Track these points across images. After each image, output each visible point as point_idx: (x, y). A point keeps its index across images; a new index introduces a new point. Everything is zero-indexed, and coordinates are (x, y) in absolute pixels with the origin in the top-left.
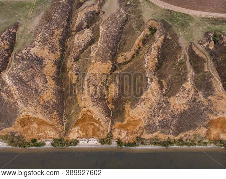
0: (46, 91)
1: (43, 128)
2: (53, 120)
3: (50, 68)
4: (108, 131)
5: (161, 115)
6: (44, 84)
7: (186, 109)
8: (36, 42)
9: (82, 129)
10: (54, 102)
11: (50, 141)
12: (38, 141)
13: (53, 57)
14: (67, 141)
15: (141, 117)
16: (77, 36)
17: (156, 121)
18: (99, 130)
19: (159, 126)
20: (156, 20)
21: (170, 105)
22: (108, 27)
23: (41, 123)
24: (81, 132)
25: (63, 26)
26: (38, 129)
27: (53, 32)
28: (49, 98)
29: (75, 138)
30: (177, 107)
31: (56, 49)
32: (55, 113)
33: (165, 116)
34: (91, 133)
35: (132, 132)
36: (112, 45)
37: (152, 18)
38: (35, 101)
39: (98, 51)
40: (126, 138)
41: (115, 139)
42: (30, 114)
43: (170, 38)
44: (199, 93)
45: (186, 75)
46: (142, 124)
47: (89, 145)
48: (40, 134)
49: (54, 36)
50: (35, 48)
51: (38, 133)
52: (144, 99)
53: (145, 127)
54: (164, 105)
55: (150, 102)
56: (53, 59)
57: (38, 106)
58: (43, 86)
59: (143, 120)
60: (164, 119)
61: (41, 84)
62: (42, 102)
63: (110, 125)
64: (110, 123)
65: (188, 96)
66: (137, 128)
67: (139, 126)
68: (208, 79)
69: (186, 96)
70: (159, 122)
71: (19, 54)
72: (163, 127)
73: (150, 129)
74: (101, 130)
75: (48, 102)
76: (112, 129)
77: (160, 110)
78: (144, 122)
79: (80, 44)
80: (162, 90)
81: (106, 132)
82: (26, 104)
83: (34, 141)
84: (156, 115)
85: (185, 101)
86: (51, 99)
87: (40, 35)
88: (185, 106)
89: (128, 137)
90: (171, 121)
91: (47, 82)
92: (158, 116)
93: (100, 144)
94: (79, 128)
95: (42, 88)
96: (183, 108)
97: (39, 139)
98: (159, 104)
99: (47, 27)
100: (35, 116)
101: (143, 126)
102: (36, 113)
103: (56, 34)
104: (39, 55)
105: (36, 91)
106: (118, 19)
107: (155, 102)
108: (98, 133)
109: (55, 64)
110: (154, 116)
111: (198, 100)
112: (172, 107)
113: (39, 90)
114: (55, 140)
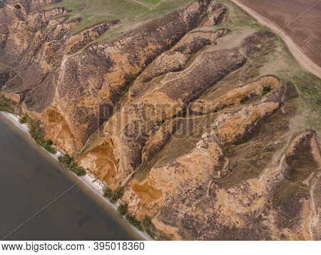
0: (92, 96)
1: (65, 134)
2: (78, 131)
3: (115, 78)
4: (120, 184)
5: (194, 208)
6: (96, 88)
7: (238, 226)
8: (118, 43)
9: (98, 162)
10: (93, 114)
11: (62, 153)
12: (53, 146)
13: (127, 69)
14: (76, 164)
15: (164, 189)
16: (163, 55)
17: (183, 211)
18: (113, 177)
19: (183, 221)
20: (279, 80)
21: (216, 200)
22: (208, 62)
23: (66, 127)
24: (95, 165)
25: (163, 44)
26: (61, 133)
27: (147, 44)
28: (91, 107)
29: (85, 167)
30: (224, 212)
31: (138, 64)
32: (86, 126)
33: (199, 212)
34: (104, 174)
35: (145, 205)
36: (197, 84)
37: (277, 74)
38: (74, 99)
39: (173, 82)
40: (136, 208)
41: (123, 201)
42: (59, 107)
43: (283, 112)
44: (271, 212)
45: (263, 169)
46: (161, 201)
47: (91, 186)
48: (59, 140)
49: (145, 49)
50: (112, 48)
51: (58, 137)
52: (178, 164)
53: (162, 209)
54: (208, 195)
55: (186, 176)
56: (127, 71)
57: (73, 106)
58: (92, 89)
59: (164, 195)
60: (197, 217)
61: (92, 86)
62: (79, 105)
63: (128, 178)
64: (130, 176)
65: (249, 205)
66: (153, 203)
67: (156, 201)
68: (299, 197)
69: (246, 201)
70: (185, 215)
71: (94, 47)
72: (186, 227)
73: (166, 216)
74: (115, 177)
75: (87, 109)
76: (127, 185)
77: (197, 198)
78: (164, 199)
79: (161, 66)
80: (216, 170)
81: (118, 183)
82: (62, 95)
83: (50, 143)
84: (187, 201)
85: (241, 210)
86: (92, 109)
87: (129, 39)
88: (238, 219)
89: (138, 209)
90: (204, 227)
91: (100, 88)
92: (189, 205)
93: (103, 193)
94: (96, 158)
95: (90, 90)
96: (234, 219)
97: (55, 144)
98: (200, 188)
99: (143, 36)
100: (62, 113)
101: (160, 205)
102: (65, 111)
103: (149, 47)
104: (112, 58)
105: (82, 89)
106: (228, 59)
107: (194, 181)
108: (111, 179)
109: (125, 78)
110: (183, 201)
111: (265, 223)
112: (216, 206)
113: (85, 91)
114: (67, 155)
